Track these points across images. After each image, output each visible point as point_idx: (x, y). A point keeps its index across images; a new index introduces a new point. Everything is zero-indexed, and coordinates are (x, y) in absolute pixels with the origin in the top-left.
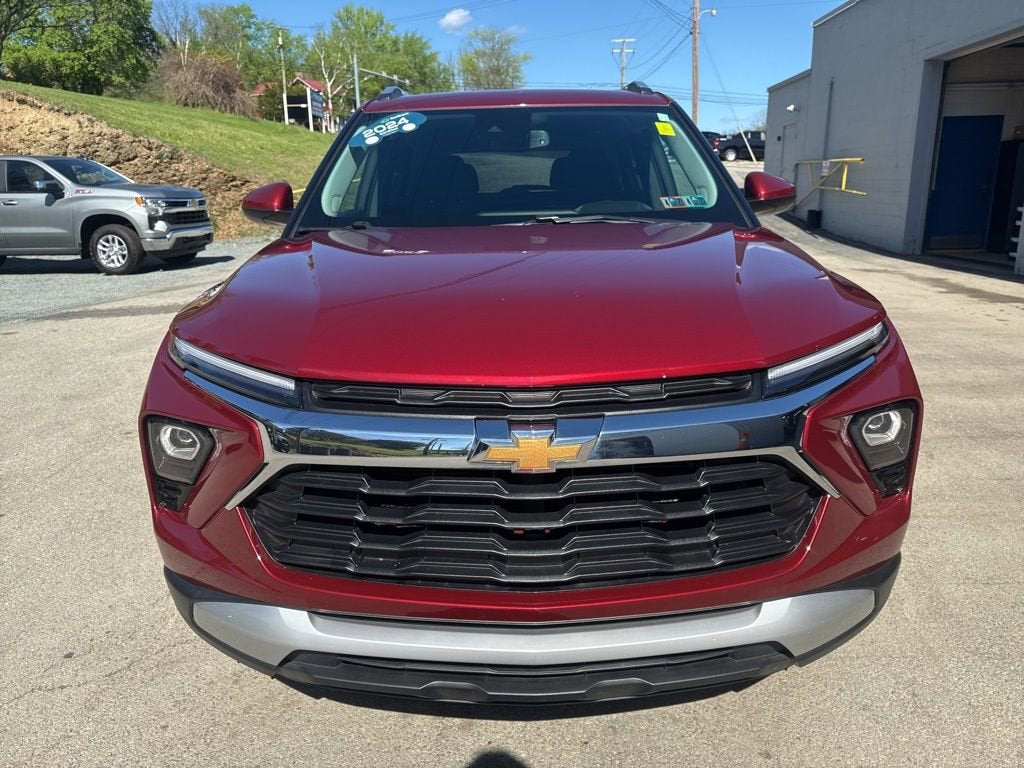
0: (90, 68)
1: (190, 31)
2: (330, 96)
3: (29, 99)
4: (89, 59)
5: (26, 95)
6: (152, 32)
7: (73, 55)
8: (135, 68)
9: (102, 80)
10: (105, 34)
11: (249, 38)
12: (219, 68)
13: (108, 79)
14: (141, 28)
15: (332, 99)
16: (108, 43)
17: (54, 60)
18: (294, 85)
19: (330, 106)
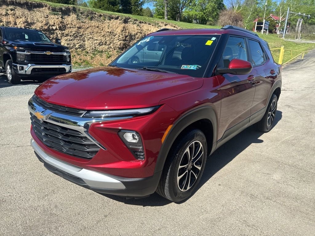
0: (204, 16)
1: (239, 3)
2: (280, 22)
3: (176, 26)
4: (204, 14)
5: (176, 25)
6: (223, 4)
7: (201, 13)
8: (216, 15)
9: (206, 19)
10: (209, 6)
11: (257, 3)
12: (235, 15)
13: (208, 19)
14: (220, 4)
15: (281, 22)
16: (210, 8)
17: (196, 14)
18: (268, 18)
19: (280, 25)
